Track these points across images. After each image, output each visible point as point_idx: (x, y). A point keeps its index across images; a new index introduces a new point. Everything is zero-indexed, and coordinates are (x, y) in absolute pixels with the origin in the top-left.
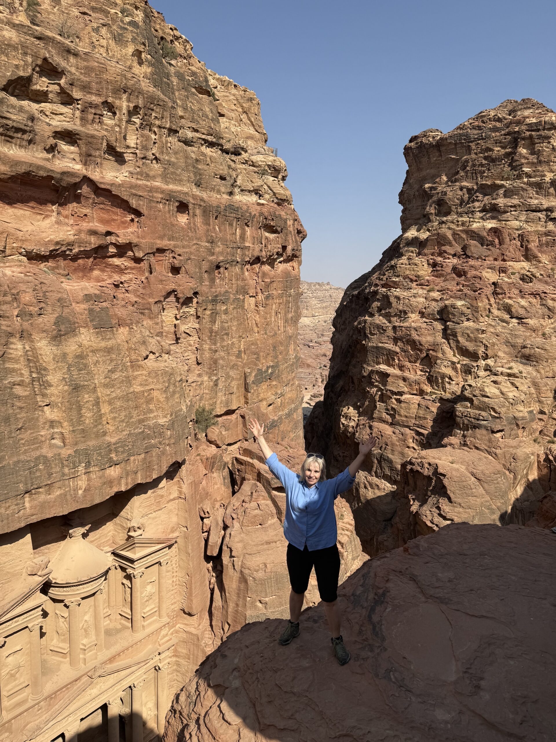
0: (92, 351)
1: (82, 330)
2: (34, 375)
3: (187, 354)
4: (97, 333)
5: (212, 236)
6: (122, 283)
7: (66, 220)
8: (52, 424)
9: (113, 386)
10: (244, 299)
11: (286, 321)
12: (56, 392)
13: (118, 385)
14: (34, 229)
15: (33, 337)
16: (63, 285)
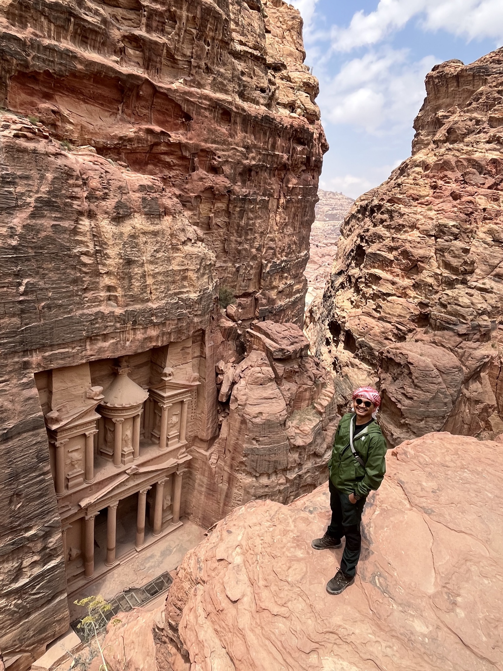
0: (143, 233)
1: (136, 215)
2: (97, 248)
3: (217, 243)
4: (148, 219)
5: (248, 143)
6: (170, 177)
7: (129, 119)
8: (109, 288)
9: (157, 263)
10: (269, 200)
11: (302, 223)
12: (113, 263)
13: (161, 264)
14: (103, 123)
15: (98, 216)
16: (123, 175)
